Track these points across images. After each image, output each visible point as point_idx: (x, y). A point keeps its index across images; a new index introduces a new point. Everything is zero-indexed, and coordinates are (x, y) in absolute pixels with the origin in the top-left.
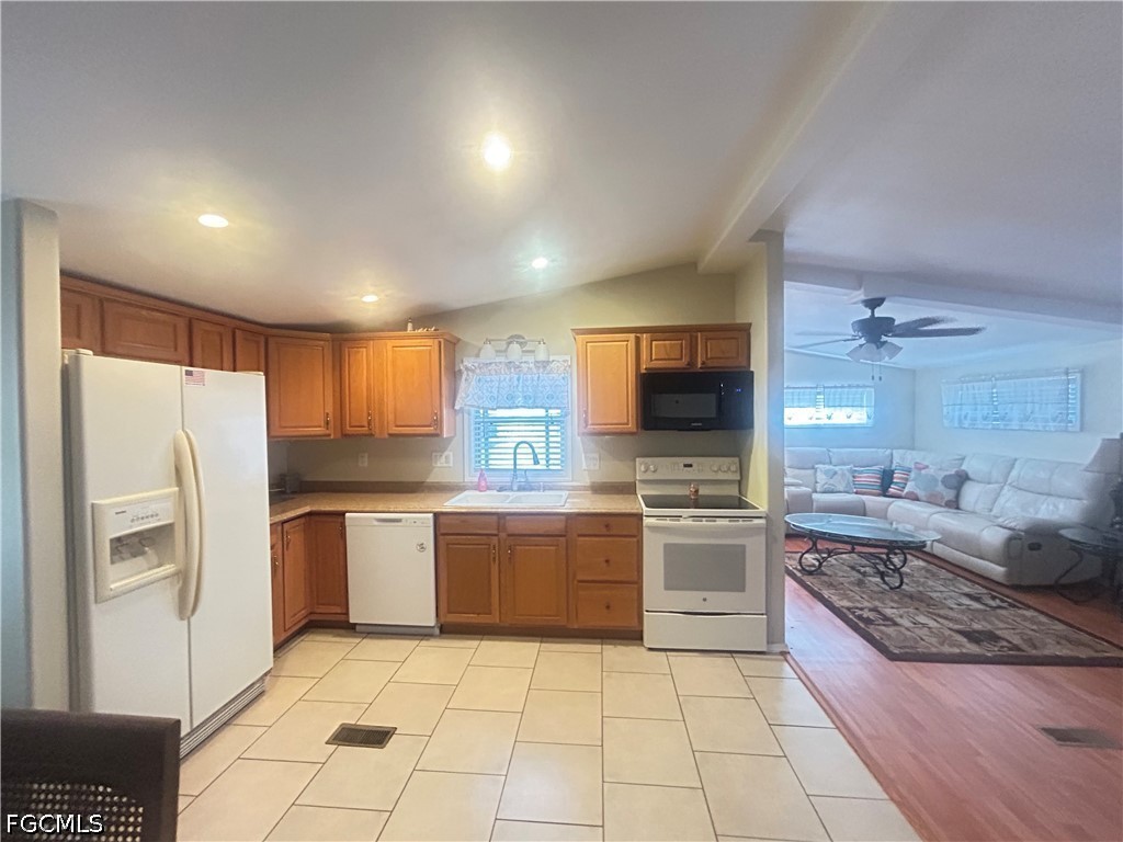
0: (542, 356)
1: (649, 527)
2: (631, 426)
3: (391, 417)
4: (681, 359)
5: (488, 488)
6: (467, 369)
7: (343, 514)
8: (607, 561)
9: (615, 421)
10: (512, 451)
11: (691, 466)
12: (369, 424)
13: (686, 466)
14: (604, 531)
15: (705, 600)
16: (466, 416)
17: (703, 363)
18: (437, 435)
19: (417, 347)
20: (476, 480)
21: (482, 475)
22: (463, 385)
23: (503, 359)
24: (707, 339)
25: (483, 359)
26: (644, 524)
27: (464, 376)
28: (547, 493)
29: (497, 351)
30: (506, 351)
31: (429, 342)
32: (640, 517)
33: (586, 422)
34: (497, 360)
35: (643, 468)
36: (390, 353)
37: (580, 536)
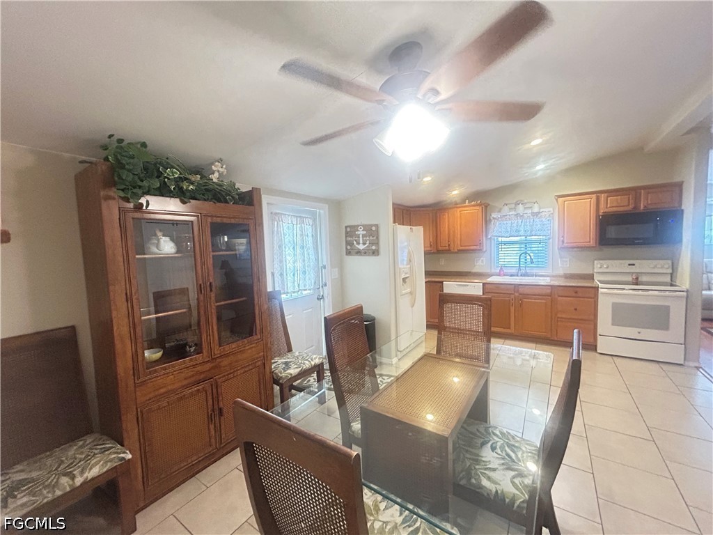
0: (536, 209)
1: (602, 293)
2: (592, 243)
3: (459, 243)
4: (629, 205)
5: (504, 275)
6: (494, 218)
7: (442, 282)
8: (576, 309)
9: (582, 241)
10: (518, 257)
11: (634, 265)
12: (449, 245)
13: (629, 265)
14: (574, 295)
15: (639, 333)
16: (493, 241)
17: (645, 207)
18: (481, 250)
19: (471, 211)
20: (498, 271)
21: (501, 268)
22: (492, 226)
23: (513, 213)
24: (648, 193)
25: (503, 213)
26: (599, 292)
27: (492, 223)
28: (537, 278)
29: (510, 209)
30: (515, 208)
31: (477, 208)
32: (597, 288)
33: (563, 242)
34: (511, 213)
35: (599, 266)
36: (459, 214)
37: (559, 296)
